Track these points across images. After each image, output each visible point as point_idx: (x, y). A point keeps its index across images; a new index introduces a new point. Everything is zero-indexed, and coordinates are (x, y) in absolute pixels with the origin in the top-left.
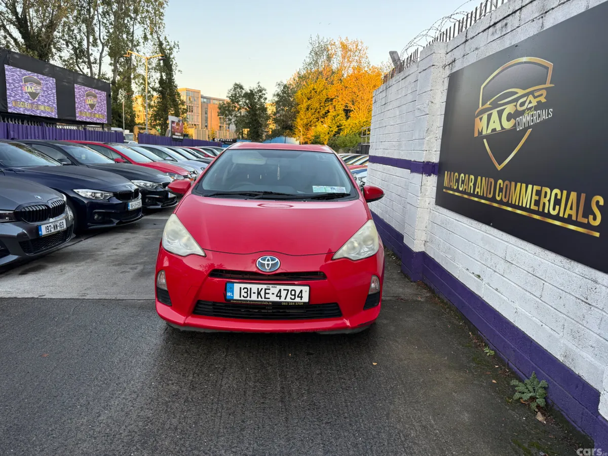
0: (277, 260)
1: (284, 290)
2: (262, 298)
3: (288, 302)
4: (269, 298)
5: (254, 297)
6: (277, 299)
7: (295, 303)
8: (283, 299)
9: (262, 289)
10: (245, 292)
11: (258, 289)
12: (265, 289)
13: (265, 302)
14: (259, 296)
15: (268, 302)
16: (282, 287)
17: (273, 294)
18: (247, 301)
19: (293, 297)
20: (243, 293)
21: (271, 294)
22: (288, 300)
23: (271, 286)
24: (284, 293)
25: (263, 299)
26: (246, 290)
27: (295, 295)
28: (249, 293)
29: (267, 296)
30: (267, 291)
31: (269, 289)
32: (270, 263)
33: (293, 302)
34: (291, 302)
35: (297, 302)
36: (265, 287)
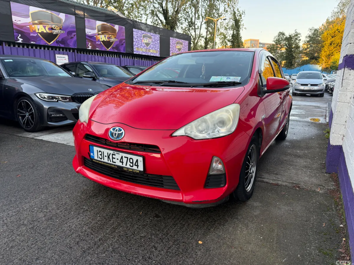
0: (123, 131)
1: (125, 157)
2: (111, 161)
3: (128, 168)
4: (115, 163)
5: (106, 160)
6: (120, 164)
7: (133, 170)
8: (124, 165)
9: (110, 154)
10: (100, 155)
11: (108, 153)
12: (113, 155)
13: (112, 165)
14: (109, 159)
15: (115, 165)
16: (124, 155)
17: (118, 159)
18: (102, 162)
19: (131, 165)
20: (99, 156)
21: (116, 159)
22: (128, 166)
23: (116, 152)
24: (125, 160)
25: (112, 163)
26: (100, 153)
27: (132, 163)
28: (102, 155)
29: (114, 160)
30: (114, 156)
31: (115, 155)
32: (117, 133)
33: (131, 169)
34: (130, 169)
35: (135, 170)
36: (112, 152)
